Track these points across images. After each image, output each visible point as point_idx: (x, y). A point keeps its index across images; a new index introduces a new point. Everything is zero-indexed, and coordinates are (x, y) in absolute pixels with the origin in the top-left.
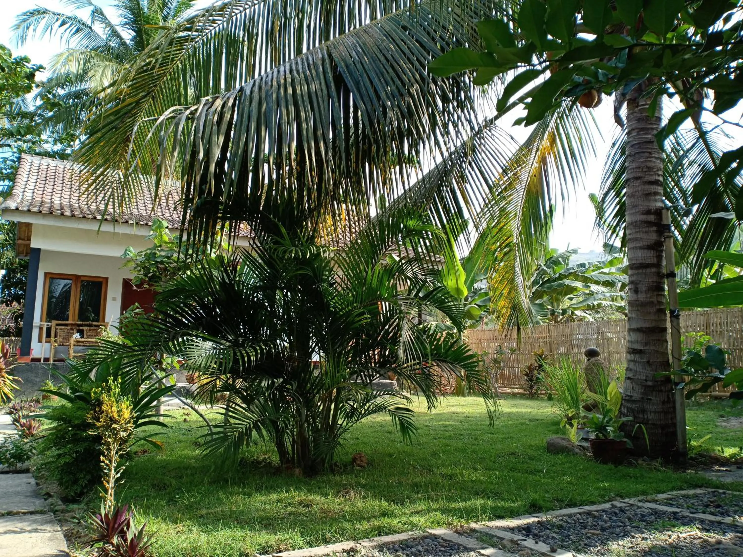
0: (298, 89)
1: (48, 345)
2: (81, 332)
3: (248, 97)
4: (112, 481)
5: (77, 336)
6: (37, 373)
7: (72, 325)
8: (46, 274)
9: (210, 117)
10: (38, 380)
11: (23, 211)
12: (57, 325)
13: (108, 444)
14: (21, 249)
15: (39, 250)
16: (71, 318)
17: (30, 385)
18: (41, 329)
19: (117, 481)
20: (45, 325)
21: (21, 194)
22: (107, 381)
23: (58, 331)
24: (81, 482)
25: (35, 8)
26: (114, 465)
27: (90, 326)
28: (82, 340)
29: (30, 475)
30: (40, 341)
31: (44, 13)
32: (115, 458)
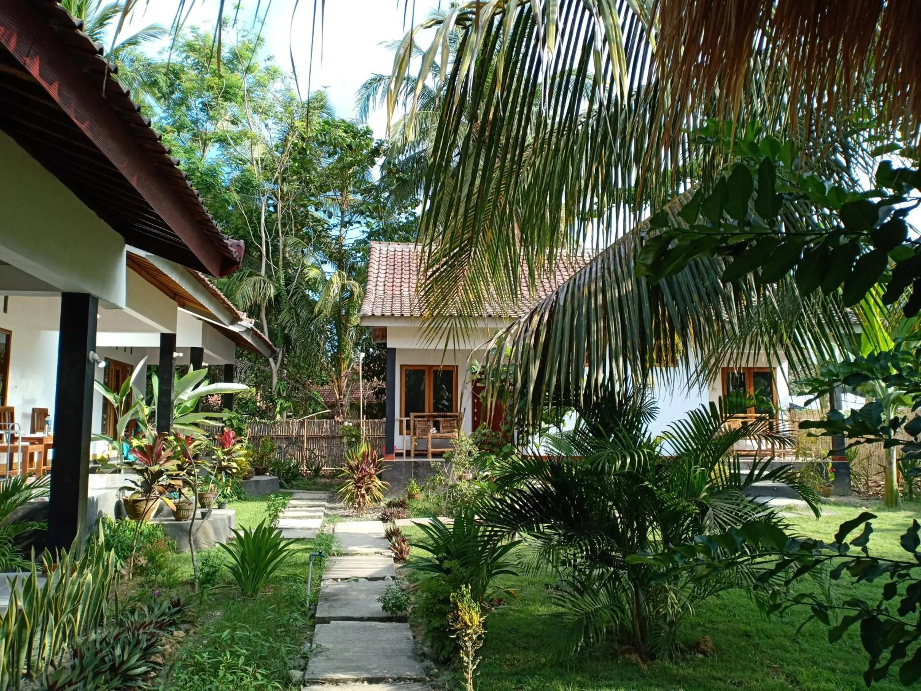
0: (609, 295)
1: (408, 437)
2: (436, 425)
3: (561, 308)
4: (470, 672)
5: (433, 430)
6: (401, 471)
7: (429, 416)
8: (402, 366)
9: (527, 341)
10: (402, 478)
11: (378, 317)
12: (415, 417)
13: (465, 642)
14: (377, 333)
15: (395, 349)
16: (426, 409)
17: (396, 483)
18: (401, 422)
19: (474, 672)
20: (405, 419)
21: (374, 289)
22: (460, 589)
23: (417, 423)
24: (447, 648)
25: (372, 76)
26: (471, 658)
27: (445, 416)
28: (439, 435)
29: (407, 625)
30: (401, 433)
31: (379, 80)
32: (471, 652)
